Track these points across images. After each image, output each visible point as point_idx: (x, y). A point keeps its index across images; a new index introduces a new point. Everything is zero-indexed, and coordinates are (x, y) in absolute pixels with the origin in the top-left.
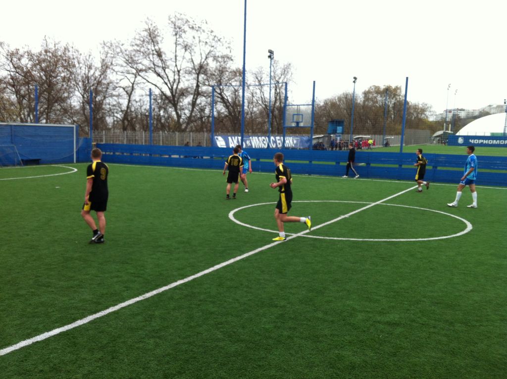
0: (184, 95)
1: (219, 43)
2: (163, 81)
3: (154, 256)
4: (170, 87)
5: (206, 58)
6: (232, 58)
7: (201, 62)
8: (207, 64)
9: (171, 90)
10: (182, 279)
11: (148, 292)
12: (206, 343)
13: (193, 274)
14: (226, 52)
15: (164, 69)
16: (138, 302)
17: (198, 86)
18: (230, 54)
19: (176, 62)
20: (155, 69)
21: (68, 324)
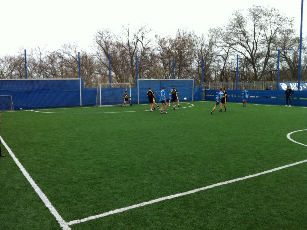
0: (260, 57)
1: (284, 22)
2: (246, 50)
3: (235, 159)
4: (251, 53)
5: (275, 32)
6: (293, 31)
7: (271, 36)
8: (276, 36)
9: (251, 55)
10: (253, 174)
11: (230, 180)
12: (265, 217)
13: (260, 172)
14: (289, 27)
15: (247, 42)
16: (224, 185)
17: (269, 51)
18: (292, 29)
19: (255, 37)
20: (241, 43)
21: (184, 192)
